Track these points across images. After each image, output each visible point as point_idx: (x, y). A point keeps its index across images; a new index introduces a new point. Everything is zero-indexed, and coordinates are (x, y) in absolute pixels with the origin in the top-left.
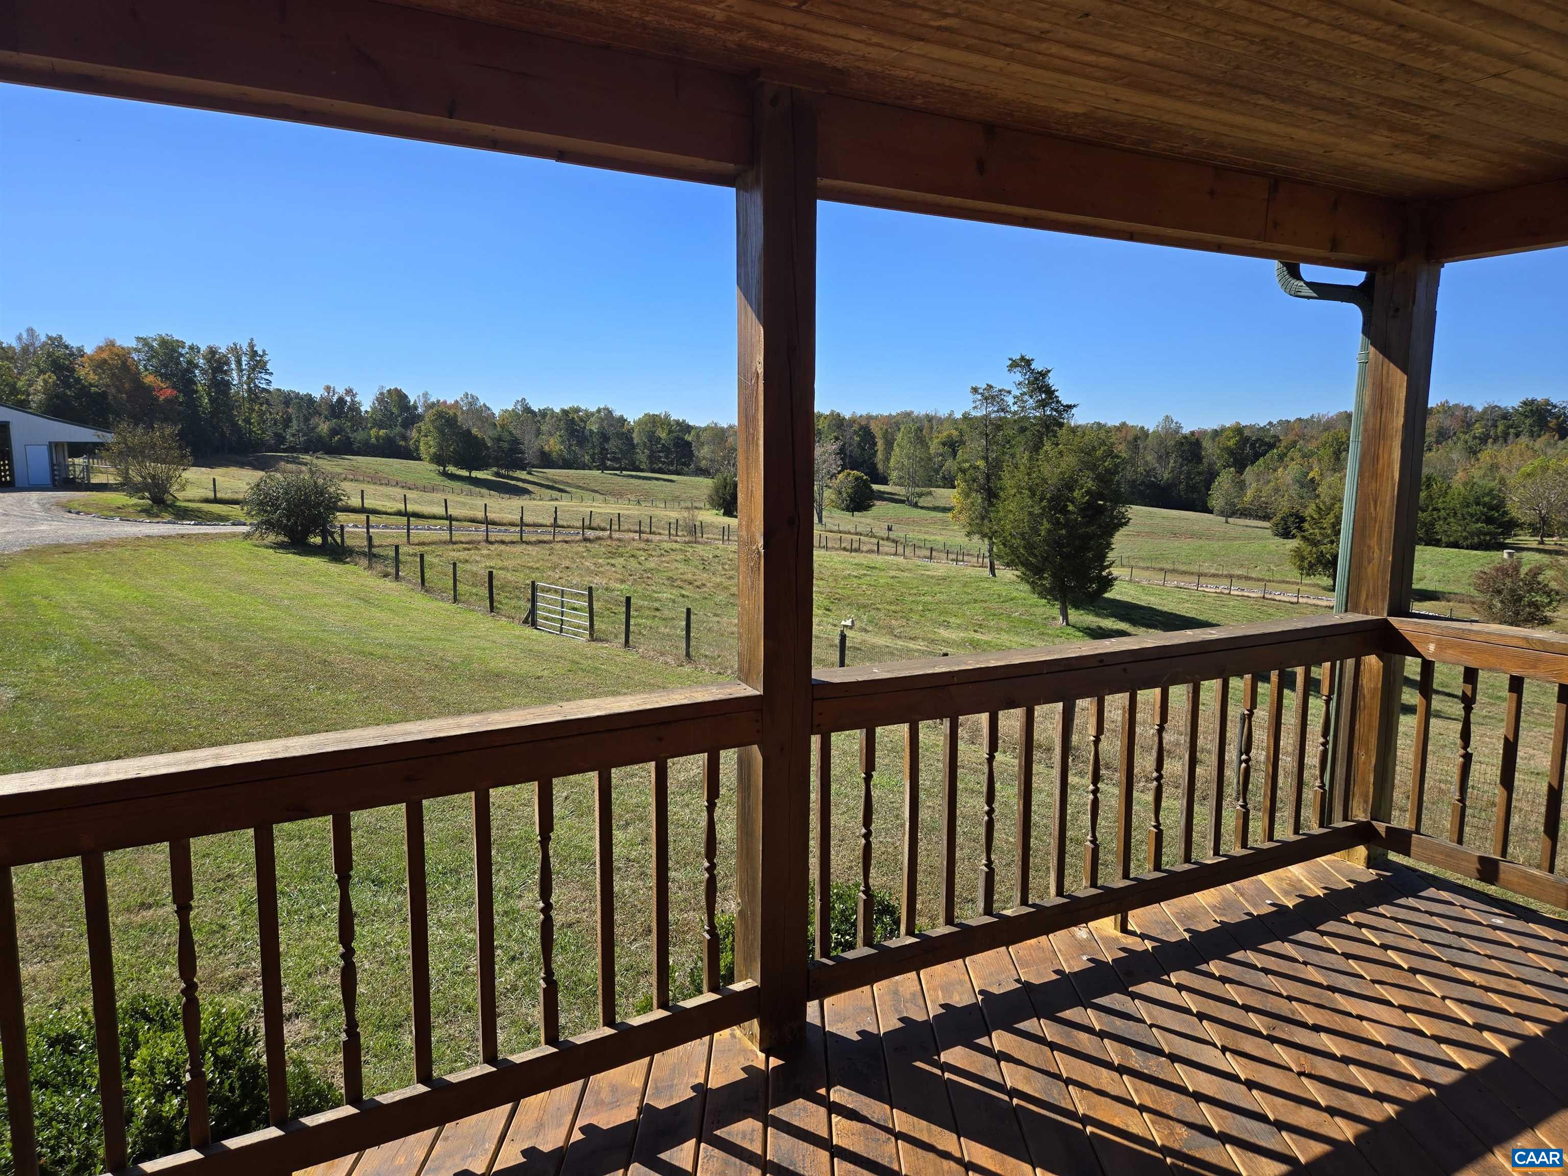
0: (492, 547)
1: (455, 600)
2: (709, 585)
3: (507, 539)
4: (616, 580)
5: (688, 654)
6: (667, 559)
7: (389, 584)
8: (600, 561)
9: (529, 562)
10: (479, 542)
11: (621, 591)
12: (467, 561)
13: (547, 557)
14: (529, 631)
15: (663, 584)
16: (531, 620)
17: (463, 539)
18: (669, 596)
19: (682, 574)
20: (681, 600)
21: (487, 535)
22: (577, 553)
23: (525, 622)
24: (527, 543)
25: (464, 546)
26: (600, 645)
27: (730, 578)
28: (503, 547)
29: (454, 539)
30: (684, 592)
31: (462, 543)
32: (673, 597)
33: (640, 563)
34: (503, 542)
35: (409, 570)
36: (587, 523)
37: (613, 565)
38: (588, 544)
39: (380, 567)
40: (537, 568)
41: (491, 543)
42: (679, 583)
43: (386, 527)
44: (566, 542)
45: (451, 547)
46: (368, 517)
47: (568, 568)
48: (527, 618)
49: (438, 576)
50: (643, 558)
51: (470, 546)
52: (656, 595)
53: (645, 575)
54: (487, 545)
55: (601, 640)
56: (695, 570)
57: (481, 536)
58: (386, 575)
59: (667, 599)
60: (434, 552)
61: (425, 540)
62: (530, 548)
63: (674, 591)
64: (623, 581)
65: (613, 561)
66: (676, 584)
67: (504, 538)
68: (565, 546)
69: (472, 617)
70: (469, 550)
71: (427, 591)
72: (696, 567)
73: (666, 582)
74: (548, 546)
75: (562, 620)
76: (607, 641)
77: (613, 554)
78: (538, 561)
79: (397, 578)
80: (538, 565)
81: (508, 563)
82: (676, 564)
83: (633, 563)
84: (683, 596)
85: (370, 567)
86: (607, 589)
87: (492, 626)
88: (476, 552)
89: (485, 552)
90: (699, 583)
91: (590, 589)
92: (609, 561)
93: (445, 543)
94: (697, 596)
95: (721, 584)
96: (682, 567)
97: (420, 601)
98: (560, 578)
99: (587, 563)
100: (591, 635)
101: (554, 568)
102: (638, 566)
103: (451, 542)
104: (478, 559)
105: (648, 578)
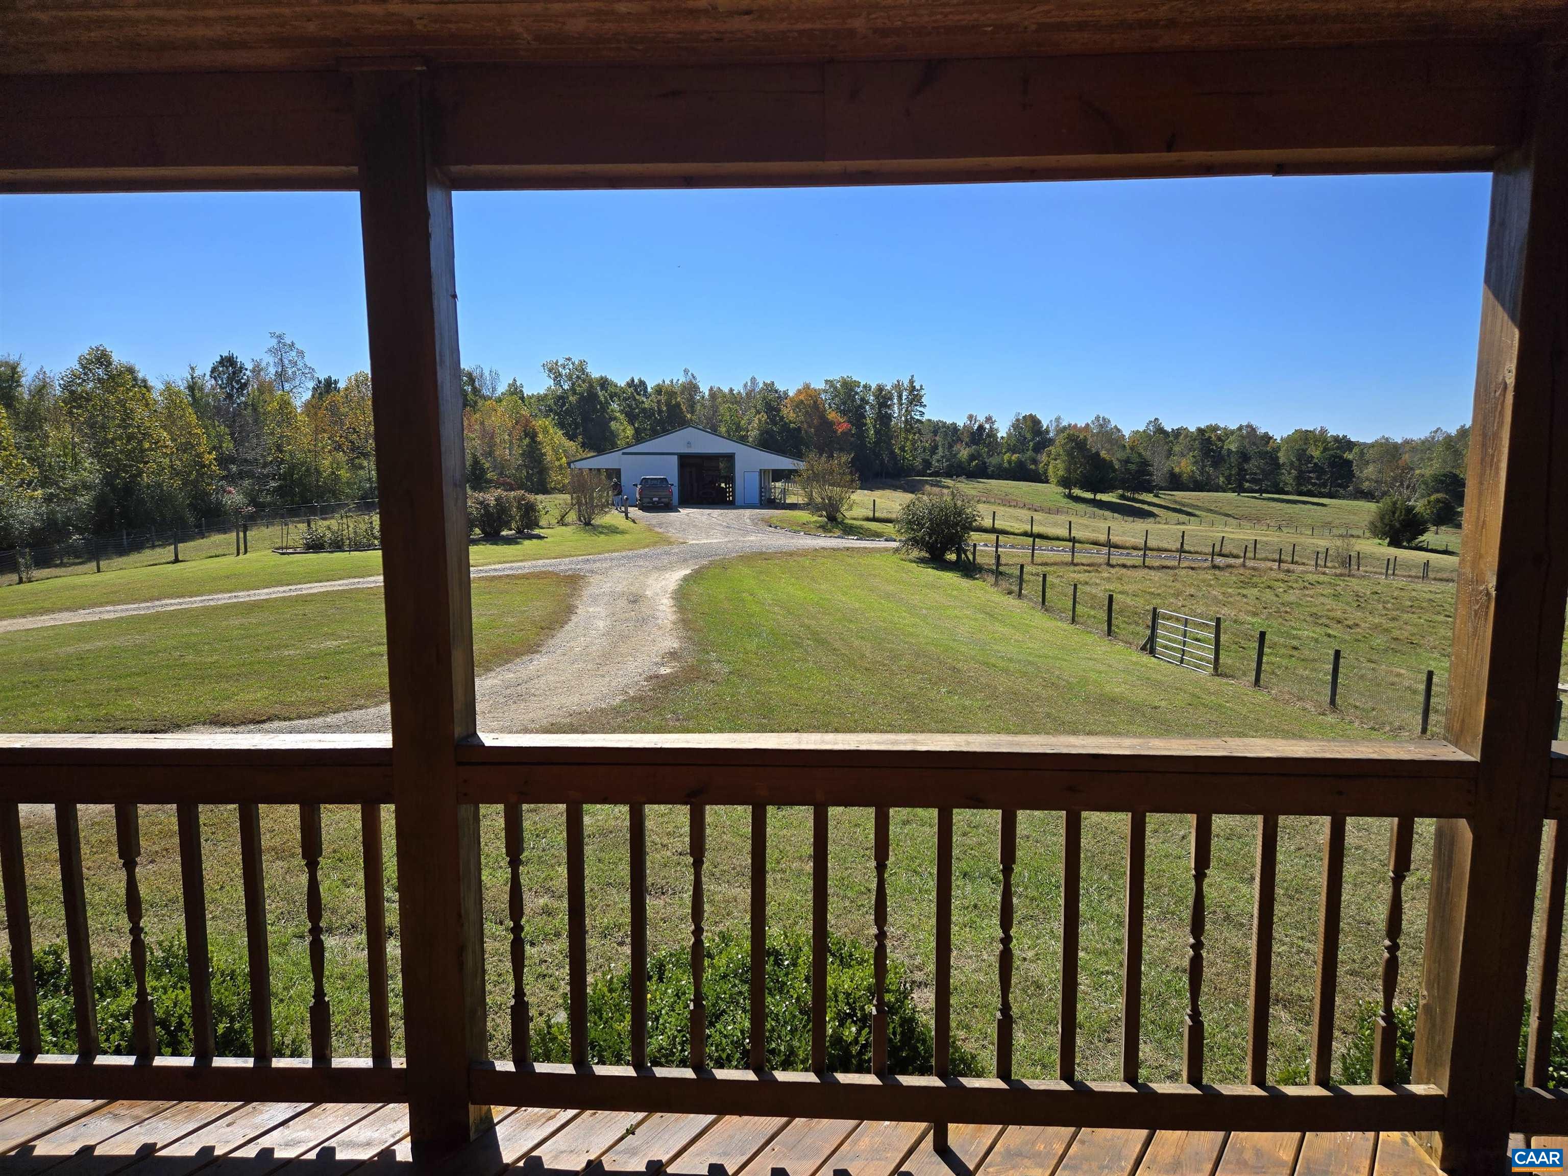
0: (1113, 571)
1: (1073, 621)
2: (1363, 625)
3: (1129, 563)
4: (1248, 612)
5: (1333, 702)
6: (1311, 592)
7: (1012, 601)
8: (1230, 590)
9: (1150, 587)
10: (1100, 565)
11: (1253, 624)
12: (1086, 583)
13: (1170, 584)
14: (1146, 658)
15: (1305, 620)
16: (1150, 647)
17: (1084, 561)
18: (1311, 634)
19: (1328, 610)
20: (1326, 639)
21: (1109, 558)
22: (1204, 581)
23: (1143, 648)
24: (1149, 568)
25: (1085, 568)
26: (1225, 680)
27: (1394, 619)
28: (1124, 571)
29: (1075, 561)
30: (1330, 631)
31: (1083, 565)
32: (1314, 635)
33: (1277, 596)
34: (1124, 566)
35: (1032, 589)
36: (1217, 549)
37: (1245, 596)
38: (1217, 572)
39: (1004, 584)
40: (1159, 595)
41: (1113, 566)
42: (1323, 620)
43: (1012, 547)
44: (1193, 568)
45: (1072, 568)
46: (998, 537)
47: (1192, 596)
48: (1145, 645)
49: (1059, 596)
50: (1281, 590)
51: (1091, 569)
52: (1295, 632)
53: (1283, 609)
54: (1108, 568)
55: (1226, 676)
56: (1347, 608)
57: (1102, 559)
58: (1010, 593)
59: (1308, 637)
60: (1055, 572)
61: (1048, 561)
62: (1152, 573)
63: (1318, 630)
64: (1255, 614)
65: (1245, 592)
66: (1320, 622)
67: (1125, 562)
68: (1191, 572)
69: (1089, 639)
70: (1089, 572)
71: (1046, 610)
72: (1348, 603)
73: (1308, 619)
74: (1171, 572)
75: (1183, 650)
76: (1233, 677)
77: (1245, 584)
78: (1160, 586)
79: (1020, 595)
80: (1159, 591)
81: (1129, 588)
82: (1322, 599)
83: (1269, 595)
84: (1329, 636)
85: (996, 584)
86: (1235, 621)
87: (1109, 650)
88: (1097, 575)
89: (1106, 575)
90: (1350, 623)
91: (1218, 620)
92: (1240, 591)
93: (1066, 564)
94: (1347, 637)
95: (1380, 625)
96: (1330, 603)
97: (1040, 619)
98: (1183, 606)
99: (1214, 592)
100: (1216, 669)
101: (1177, 595)
102: (1275, 599)
103: (1073, 564)
104: (1098, 581)
105: (1286, 612)
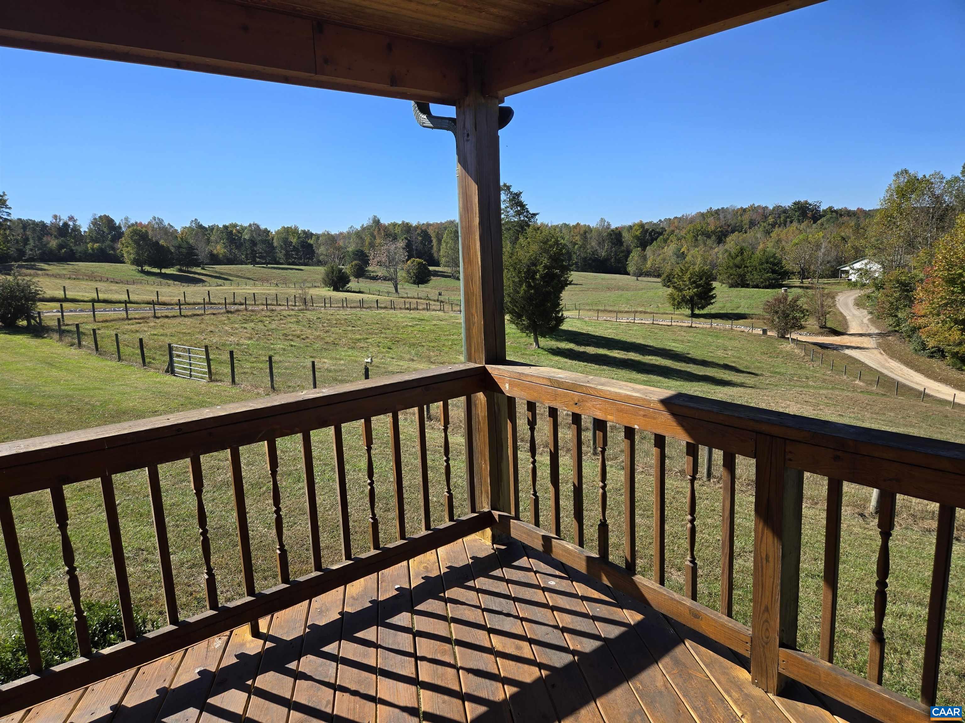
0: (158, 321)
1: (120, 359)
2: (311, 337)
3: (170, 315)
4: (246, 338)
5: (272, 387)
6: (284, 322)
7: (73, 351)
8: (236, 326)
9: (183, 329)
10: (149, 318)
11: (248, 345)
12: (137, 331)
13: (197, 325)
14: (169, 378)
15: (279, 338)
16: (171, 370)
17: (137, 316)
18: (281, 346)
19: (294, 331)
20: (289, 348)
21: (155, 312)
22: (220, 322)
23: (167, 371)
24: (185, 316)
25: (137, 321)
26: (215, 384)
27: (327, 332)
28: (166, 320)
29: (129, 317)
30: (292, 343)
31: (135, 319)
32: (284, 347)
33: (265, 326)
34: (167, 317)
35: (87, 341)
36: (207, 300)
37: (245, 328)
38: (230, 315)
39: (68, 339)
40: (189, 333)
41: (158, 318)
42: (290, 337)
43: (82, 311)
44: (214, 314)
45: (127, 322)
46: (61, 305)
47: (211, 332)
48: (168, 369)
49: (108, 345)
50: (267, 322)
51: (142, 321)
52: (272, 346)
53: (267, 333)
54: (154, 319)
55: (217, 381)
56: (303, 328)
57: (150, 313)
58: (72, 345)
59: (279, 348)
60: (113, 326)
61: (108, 318)
62: (186, 319)
63: (286, 343)
64: (250, 338)
65: (245, 325)
66: (288, 338)
67: (167, 314)
68: (212, 316)
69: (128, 370)
70: (140, 323)
71: (100, 354)
72: (304, 326)
73: (281, 338)
74: (200, 318)
75: (191, 369)
76: (221, 381)
77: (246, 321)
78: (190, 328)
79: (80, 345)
80: (189, 331)
81: (168, 331)
82: (290, 325)
83: (260, 326)
84: (292, 346)
85: (61, 340)
86: (238, 345)
87: (142, 376)
88: (146, 324)
89: (152, 324)
90: (304, 337)
91: (206, 347)
92: (243, 325)
93: (123, 319)
94: (302, 345)
95: (319, 336)
96: (294, 326)
97: (95, 361)
98: (205, 339)
99: (227, 328)
100: (210, 378)
101: (201, 333)
102: (263, 327)
103: (128, 319)
104: (146, 329)
105: (269, 335)
